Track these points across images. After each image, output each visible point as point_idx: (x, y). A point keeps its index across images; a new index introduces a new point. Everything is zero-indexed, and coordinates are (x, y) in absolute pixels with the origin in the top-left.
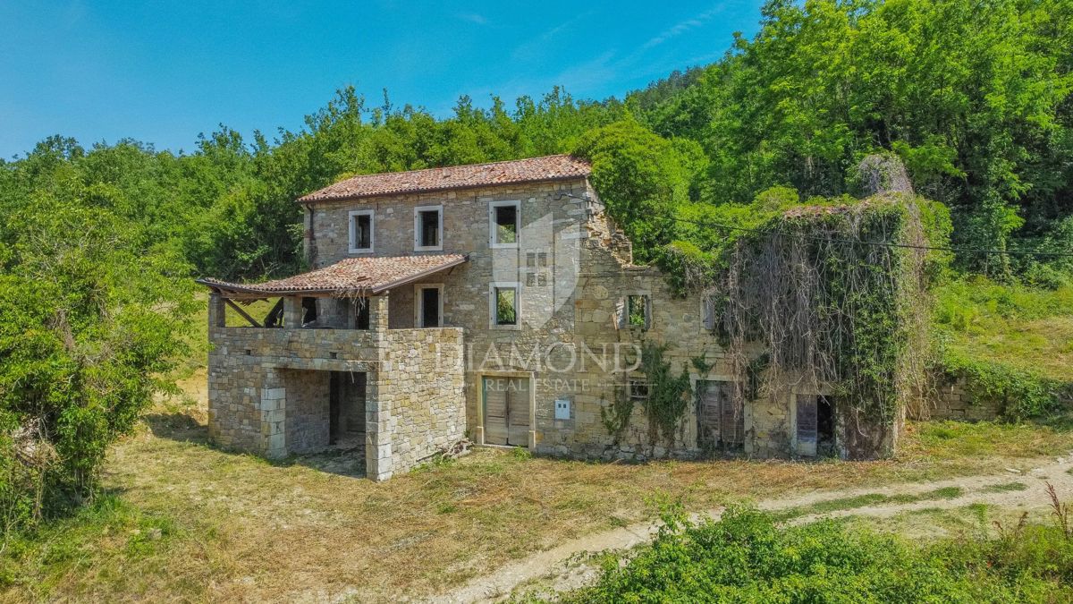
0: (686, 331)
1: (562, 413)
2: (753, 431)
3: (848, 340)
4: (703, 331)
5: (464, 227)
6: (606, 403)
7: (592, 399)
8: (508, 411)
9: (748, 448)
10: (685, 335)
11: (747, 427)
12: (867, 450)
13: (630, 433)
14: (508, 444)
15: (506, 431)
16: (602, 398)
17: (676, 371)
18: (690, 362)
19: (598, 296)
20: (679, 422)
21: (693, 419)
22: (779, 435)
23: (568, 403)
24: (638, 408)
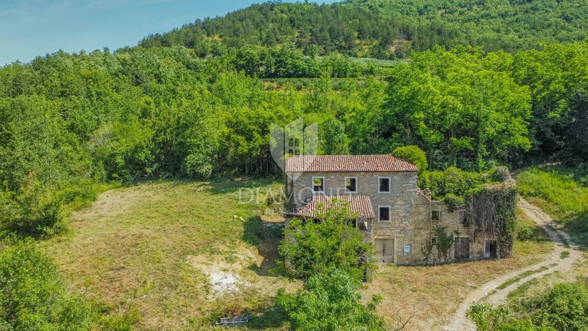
0: (452, 222)
1: (407, 250)
2: (472, 252)
3: (505, 225)
4: (458, 222)
5: (367, 185)
6: (423, 246)
7: (418, 245)
8: (384, 250)
9: (470, 257)
10: (452, 224)
11: (470, 251)
12: (505, 255)
13: (431, 255)
14: (384, 262)
15: (383, 257)
16: (422, 244)
17: (448, 235)
18: (453, 232)
19: (421, 211)
20: (448, 251)
21: (454, 249)
22: (480, 252)
23: (409, 247)
24: (434, 247)
